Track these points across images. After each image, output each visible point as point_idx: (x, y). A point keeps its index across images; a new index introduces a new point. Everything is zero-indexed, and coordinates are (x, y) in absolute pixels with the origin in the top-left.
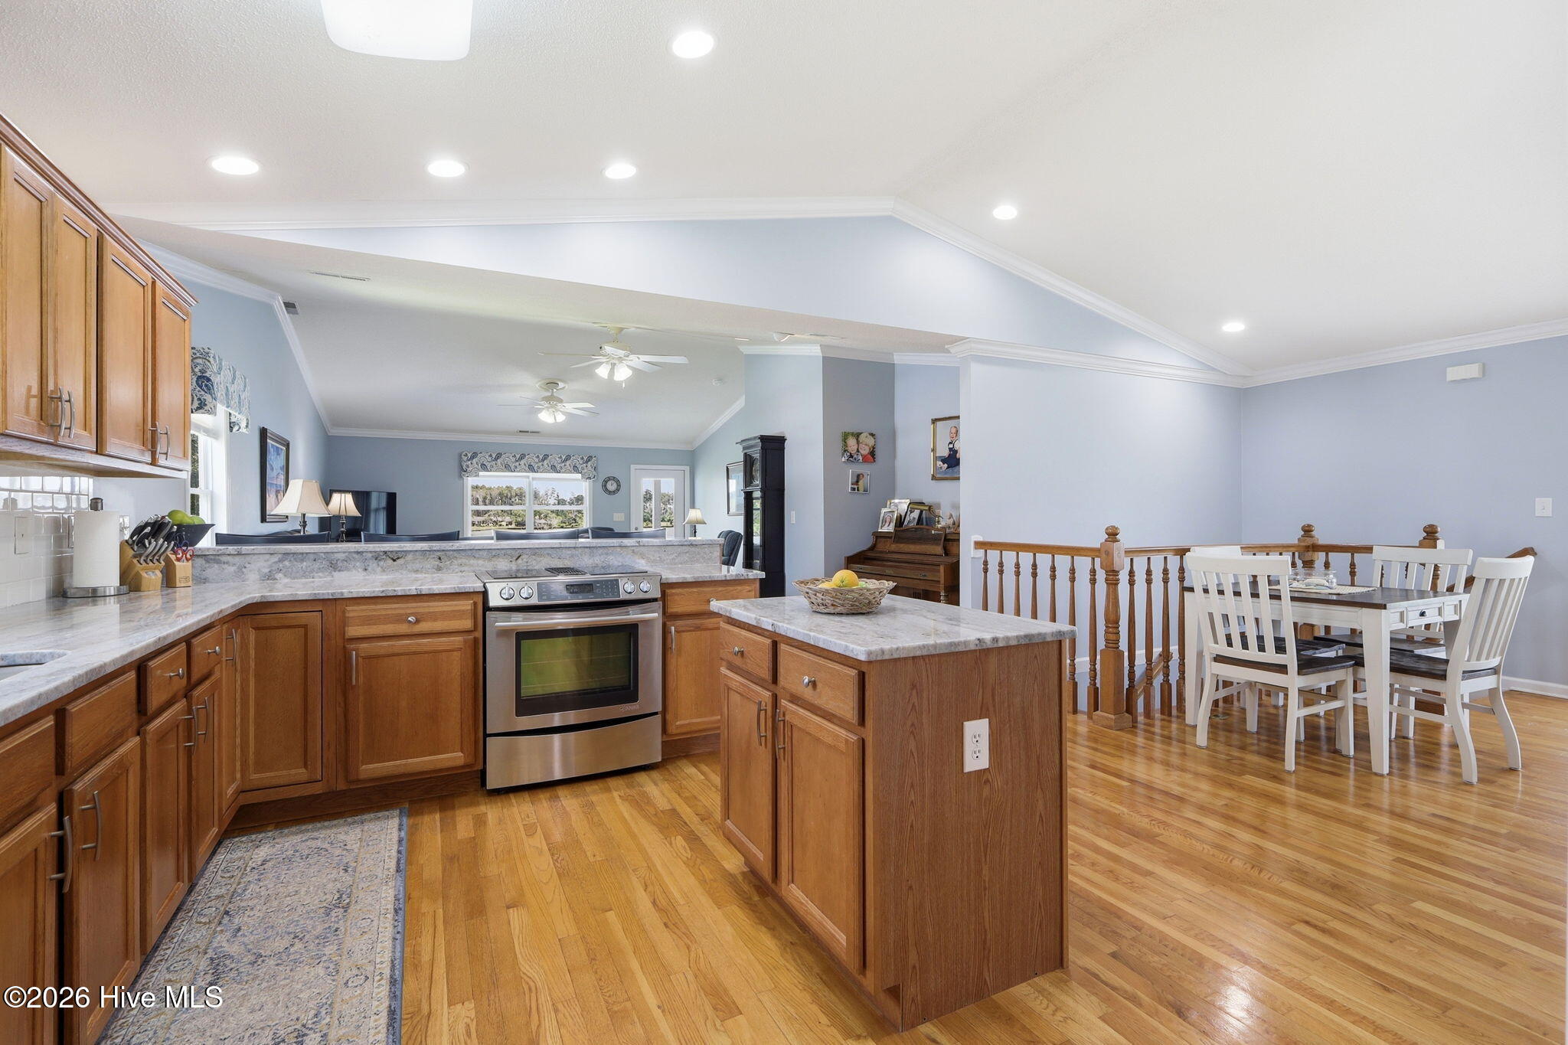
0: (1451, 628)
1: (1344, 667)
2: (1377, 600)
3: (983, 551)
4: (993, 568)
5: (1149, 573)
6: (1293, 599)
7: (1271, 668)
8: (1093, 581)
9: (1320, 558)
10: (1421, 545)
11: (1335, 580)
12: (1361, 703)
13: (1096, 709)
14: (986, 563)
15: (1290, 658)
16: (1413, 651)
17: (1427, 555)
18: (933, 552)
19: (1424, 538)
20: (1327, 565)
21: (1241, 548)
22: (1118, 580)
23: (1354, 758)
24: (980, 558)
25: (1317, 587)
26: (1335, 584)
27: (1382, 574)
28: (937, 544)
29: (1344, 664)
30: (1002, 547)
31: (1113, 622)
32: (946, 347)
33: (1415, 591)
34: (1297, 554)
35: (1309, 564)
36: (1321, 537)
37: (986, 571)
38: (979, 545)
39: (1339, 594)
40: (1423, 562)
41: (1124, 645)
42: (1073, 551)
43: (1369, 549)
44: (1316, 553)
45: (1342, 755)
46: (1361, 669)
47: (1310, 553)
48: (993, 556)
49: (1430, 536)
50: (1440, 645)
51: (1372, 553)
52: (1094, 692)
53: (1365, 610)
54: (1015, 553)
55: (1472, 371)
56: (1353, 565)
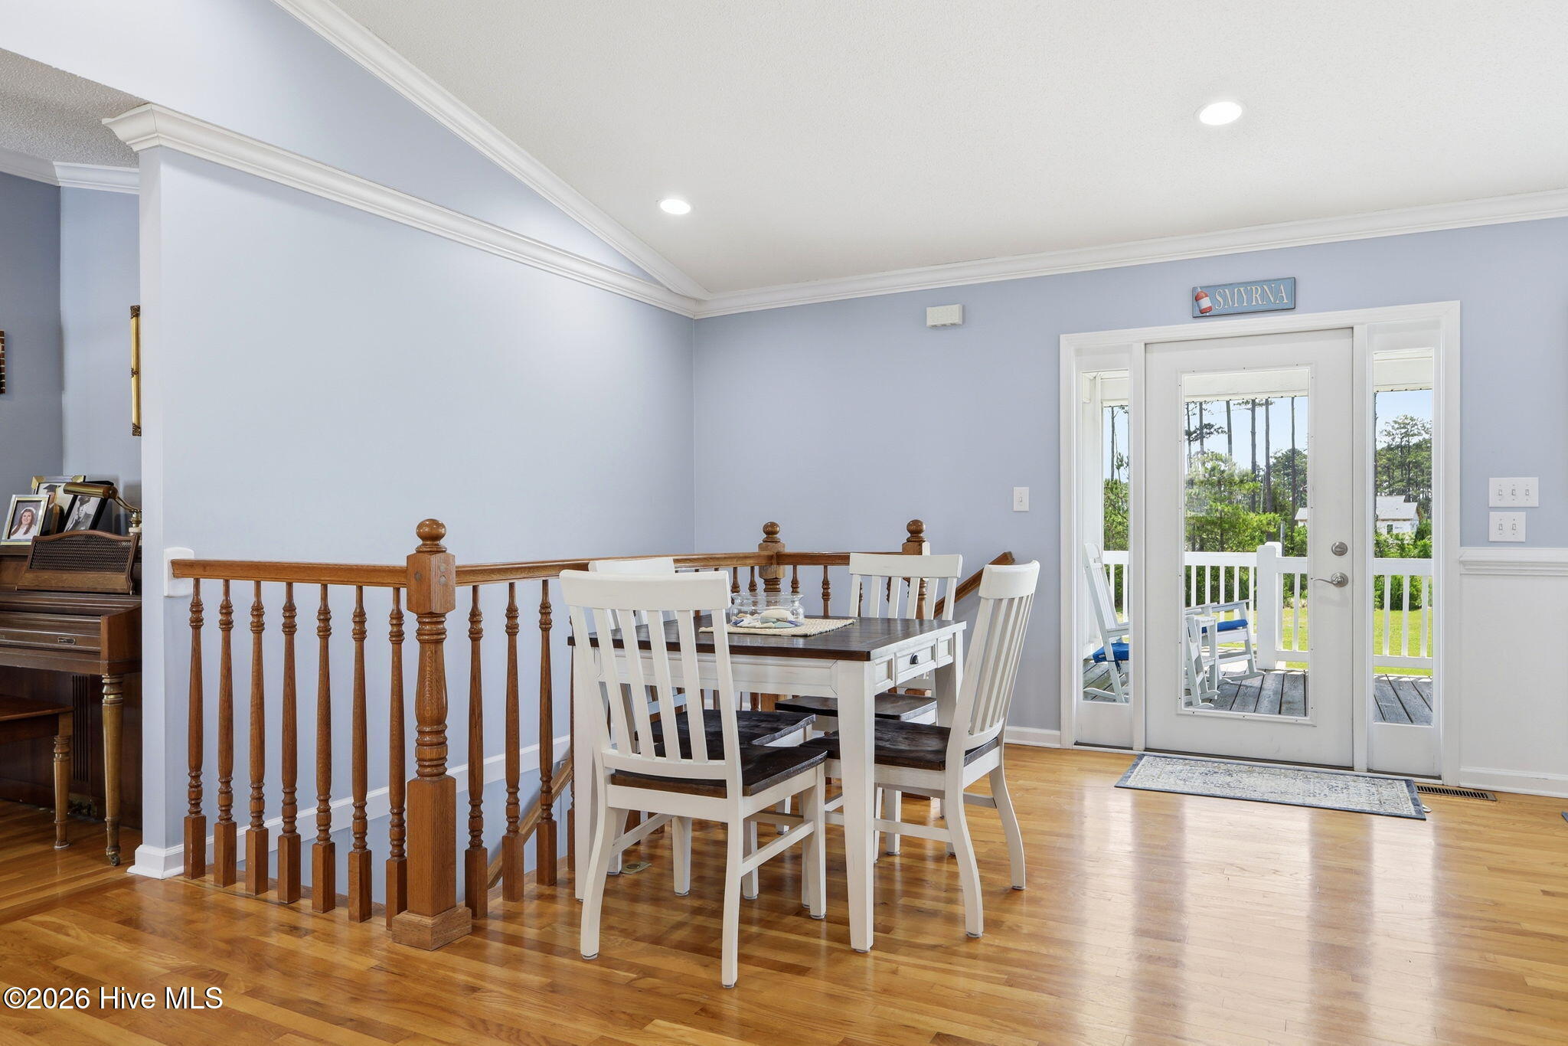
0: (944, 675)
1: (811, 766)
2: (855, 646)
3: (191, 581)
4: (212, 616)
5: (512, 612)
6: (735, 650)
7: (701, 787)
8: (397, 637)
9: (786, 572)
10: (905, 551)
11: (801, 611)
12: (836, 820)
13: (402, 906)
14: (197, 607)
15: (730, 768)
16: (897, 717)
17: (909, 565)
18: (110, 587)
19: (908, 540)
20: (795, 585)
21: (676, 561)
22: (443, 632)
23: (829, 919)
24: (186, 597)
25: (778, 624)
26: (801, 617)
27: (861, 596)
28: (121, 570)
29: (812, 760)
30: (228, 571)
31: (434, 721)
32: (105, 121)
33: (899, 622)
34: (757, 569)
35: (772, 585)
36: (790, 542)
37: (197, 623)
38: (181, 568)
39: (805, 636)
40: (907, 576)
41: (457, 770)
42: (361, 576)
43: (843, 559)
44: (781, 567)
45: (810, 917)
46: (836, 761)
47: (774, 566)
48: (212, 590)
49: (915, 536)
50: (930, 700)
51: (848, 564)
52: (400, 868)
53: (842, 664)
54: (251, 584)
55: (949, 314)
56: (826, 584)
